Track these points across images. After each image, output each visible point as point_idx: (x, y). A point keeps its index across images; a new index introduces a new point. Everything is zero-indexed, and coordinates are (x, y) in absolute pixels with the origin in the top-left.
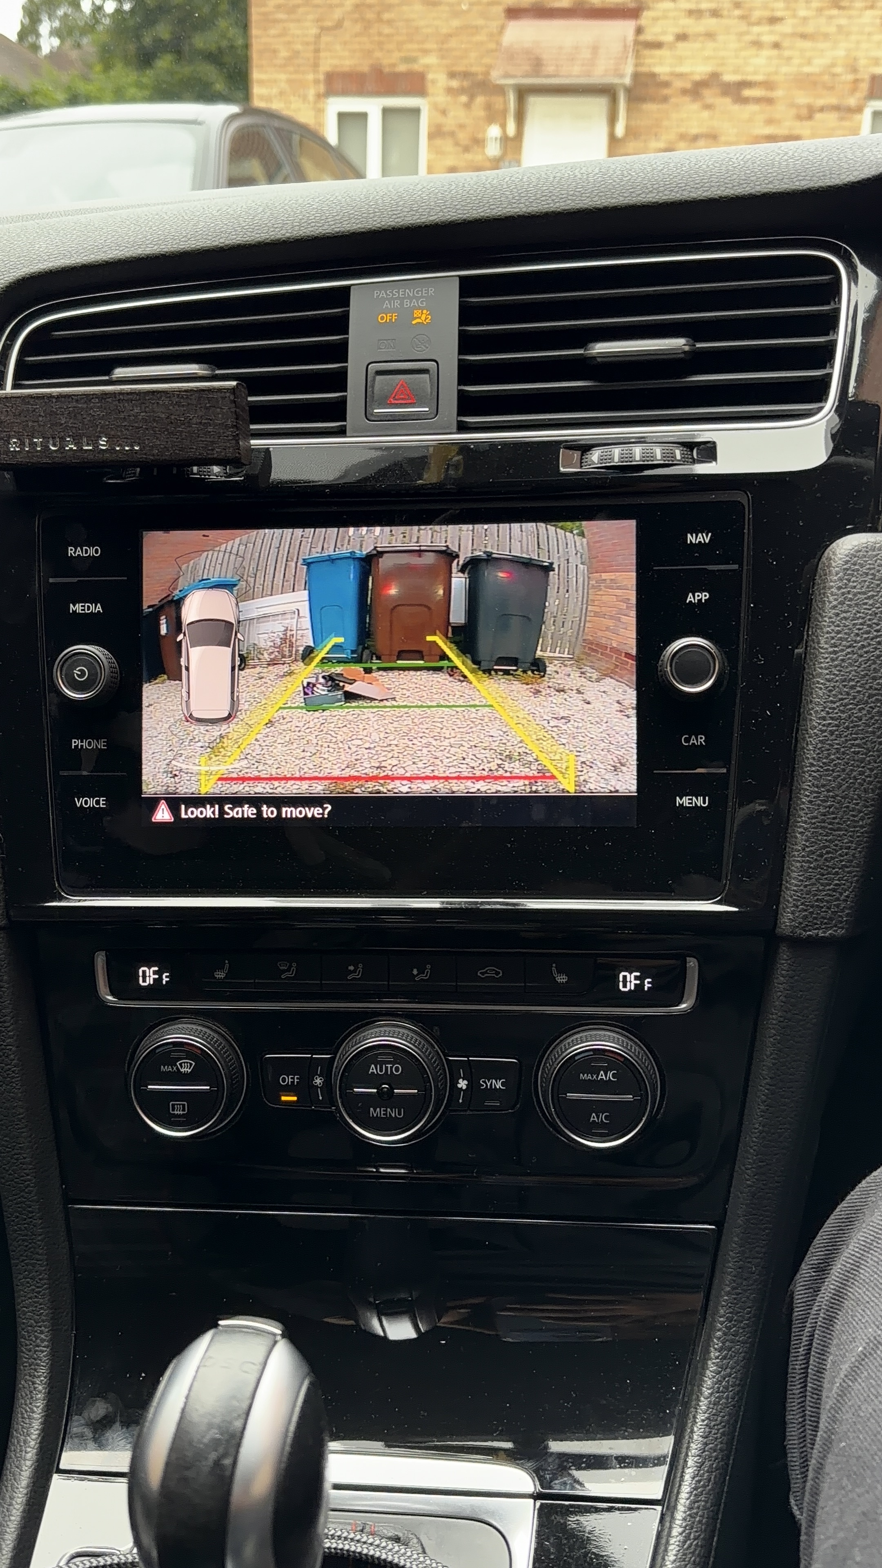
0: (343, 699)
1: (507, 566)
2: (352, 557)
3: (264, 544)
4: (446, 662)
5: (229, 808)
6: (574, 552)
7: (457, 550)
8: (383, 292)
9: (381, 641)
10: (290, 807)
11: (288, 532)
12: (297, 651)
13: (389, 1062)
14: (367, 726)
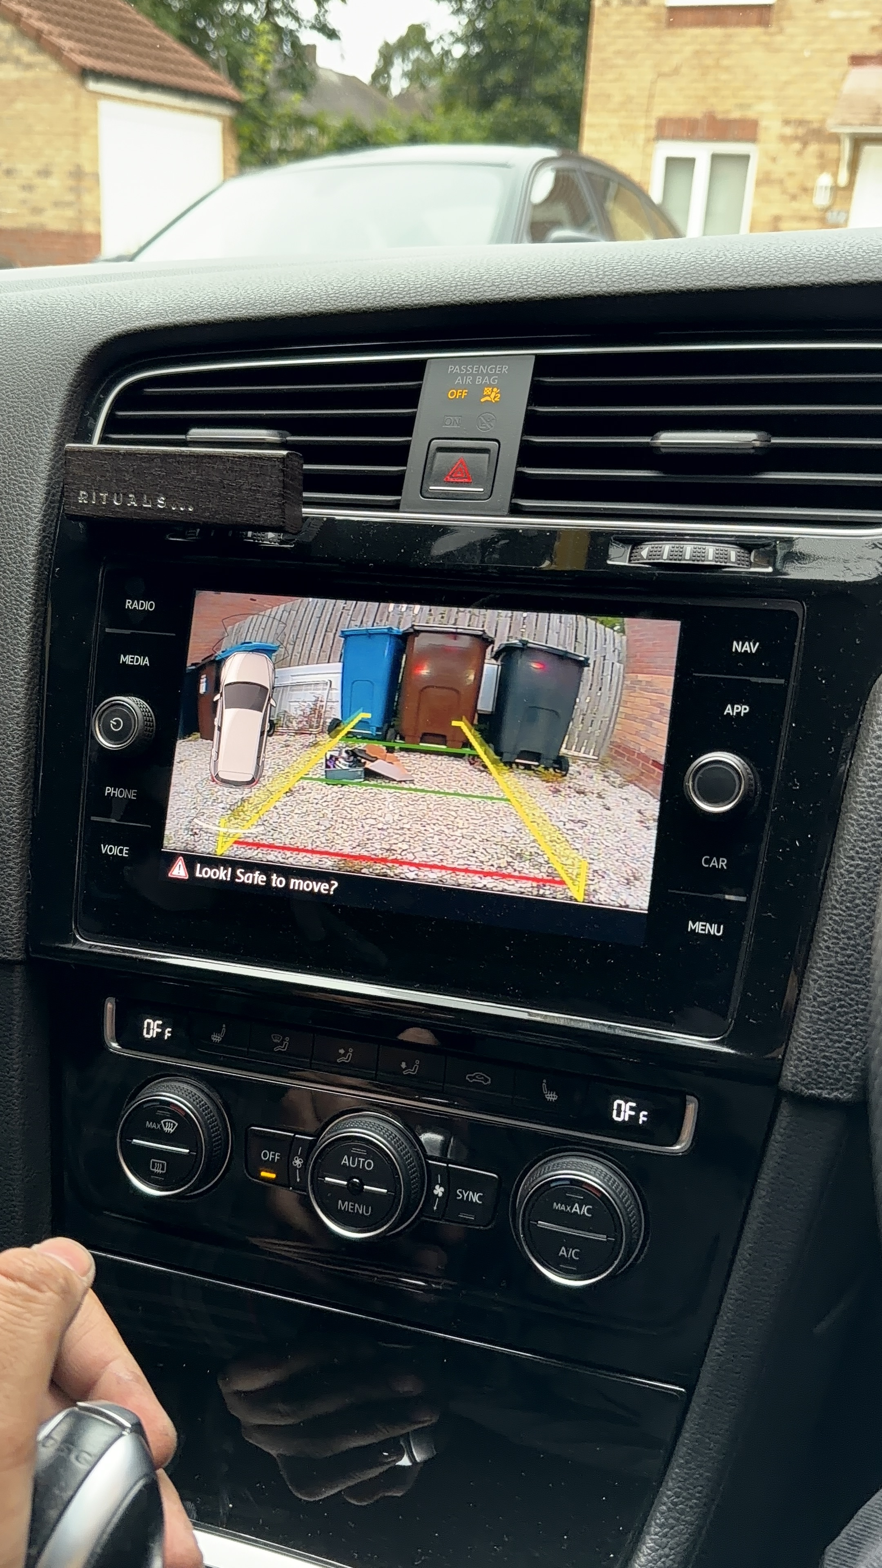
0: (363, 776)
1: (542, 657)
2: (389, 633)
3: (307, 612)
4: (468, 749)
5: (241, 873)
6: (613, 649)
7: (493, 636)
8: (457, 367)
9: (406, 720)
10: (298, 879)
11: (331, 602)
12: (325, 722)
13: (362, 1157)
14: (383, 806)
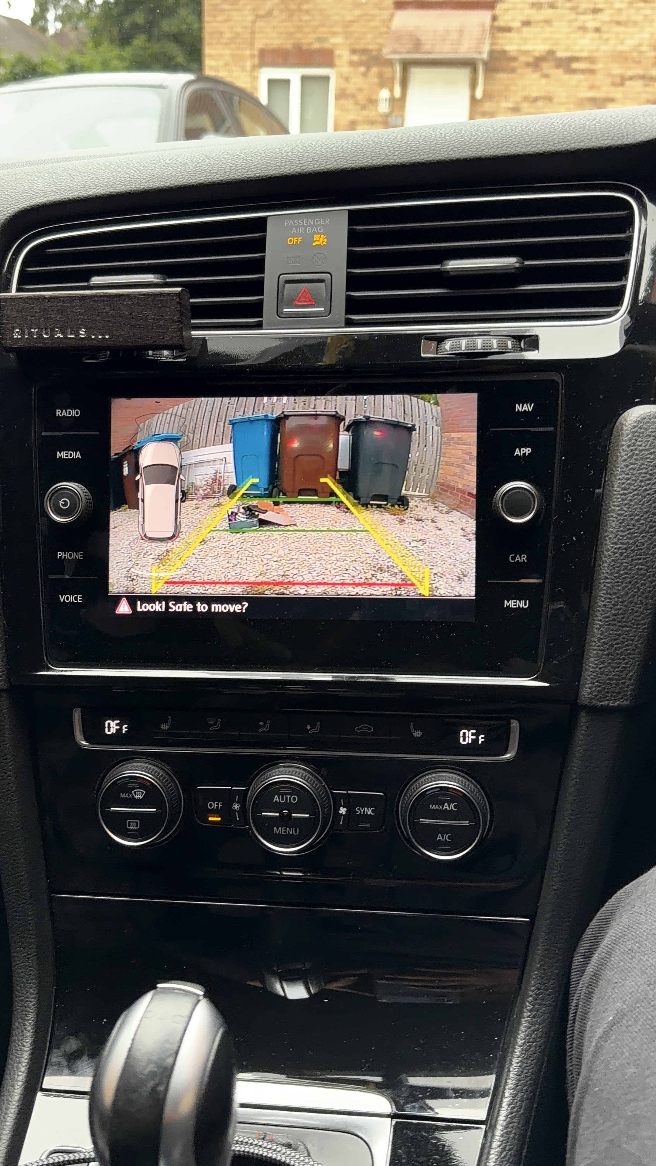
0: (258, 525)
1: (381, 427)
2: (266, 419)
3: (201, 409)
4: (334, 498)
5: (173, 604)
6: (431, 417)
7: (343, 415)
8: (291, 221)
9: (286, 481)
10: (217, 604)
11: (218, 400)
12: (224, 488)
13: (289, 794)
14: (275, 545)
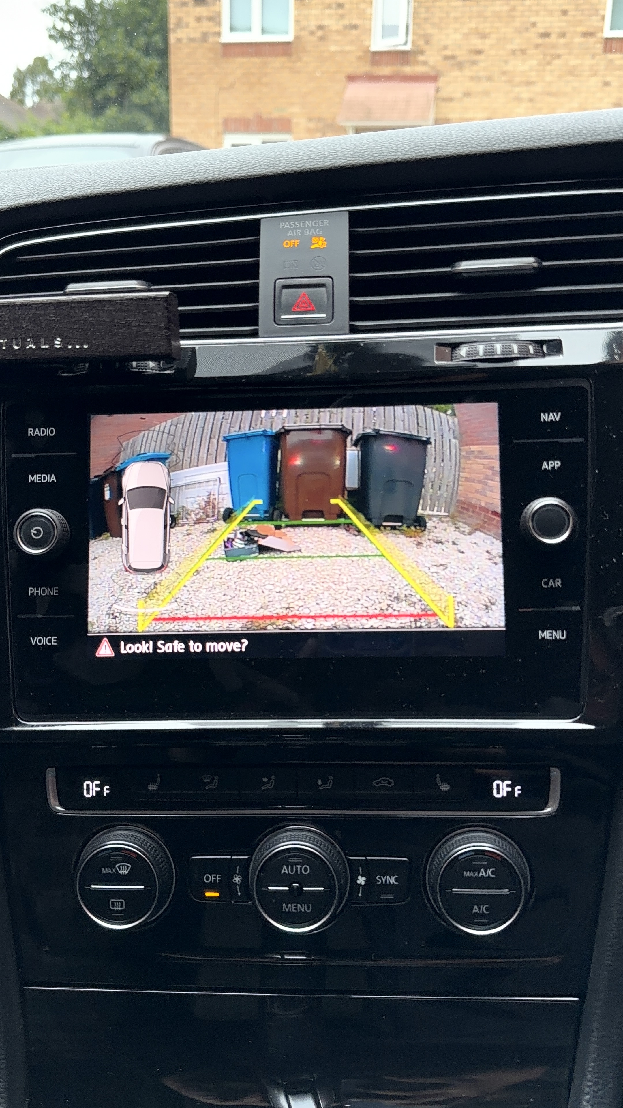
0: (258, 552)
1: (393, 441)
2: (264, 434)
3: (191, 425)
4: (345, 519)
5: (162, 644)
6: (448, 429)
7: (350, 428)
8: (287, 223)
9: (288, 501)
10: (212, 642)
11: (211, 414)
12: (219, 512)
13: (298, 864)
14: (278, 574)
